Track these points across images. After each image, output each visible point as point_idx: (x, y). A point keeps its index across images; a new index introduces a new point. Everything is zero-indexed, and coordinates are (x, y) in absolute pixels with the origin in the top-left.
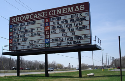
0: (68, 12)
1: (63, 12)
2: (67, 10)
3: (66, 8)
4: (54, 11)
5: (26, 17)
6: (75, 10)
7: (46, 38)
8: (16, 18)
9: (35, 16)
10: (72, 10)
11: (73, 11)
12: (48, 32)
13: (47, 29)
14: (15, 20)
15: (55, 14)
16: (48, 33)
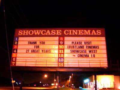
0: (85, 34)
1: (80, 34)
2: (84, 32)
4: (69, 31)
5: (36, 32)
6: (92, 34)
7: (60, 57)
8: (24, 31)
9: (47, 33)
10: (88, 33)
11: (90, 34)
12: (62, 50)
14: (22, 33)
15: (70, 34)
16: (62, 52)
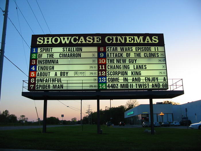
0: (136, 42)
1: (128, 42)
2: (134, 39)
3: (132, 37)
4: (113, 38)
5: (64, 39)
6: (146, 42)
7: (100, 75)
8: (46, 38)
9: (80, 40)
10: (140, 41)
12: (103, 66)
13: (101, 61)
15: (114, 42)
16: (104, 69)
